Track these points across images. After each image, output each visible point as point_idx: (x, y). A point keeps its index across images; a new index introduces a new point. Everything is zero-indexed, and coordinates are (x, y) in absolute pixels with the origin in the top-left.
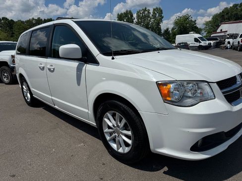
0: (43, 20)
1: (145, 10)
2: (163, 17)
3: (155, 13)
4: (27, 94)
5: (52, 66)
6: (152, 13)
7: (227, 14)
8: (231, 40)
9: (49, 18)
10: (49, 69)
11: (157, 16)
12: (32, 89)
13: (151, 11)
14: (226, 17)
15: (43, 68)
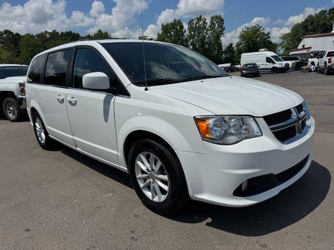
0: (60, 33)
1: (199, 19)
2: (224, 29)
3: (213, 23)
4: (40, 134)
5: (73, 98)
6: (209, 24)
7: (312, 24)
8: (316, 60)
9: (68, 31)
10: (70, 102)
11: (216, 27)
12: (48, 127)
13: (208, 21)
14: (310, 27)
15: (63, 100)
